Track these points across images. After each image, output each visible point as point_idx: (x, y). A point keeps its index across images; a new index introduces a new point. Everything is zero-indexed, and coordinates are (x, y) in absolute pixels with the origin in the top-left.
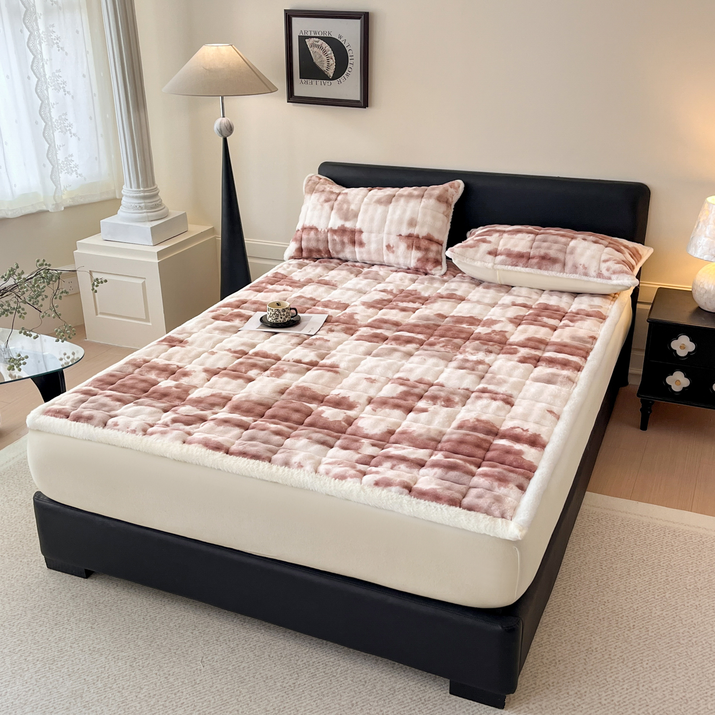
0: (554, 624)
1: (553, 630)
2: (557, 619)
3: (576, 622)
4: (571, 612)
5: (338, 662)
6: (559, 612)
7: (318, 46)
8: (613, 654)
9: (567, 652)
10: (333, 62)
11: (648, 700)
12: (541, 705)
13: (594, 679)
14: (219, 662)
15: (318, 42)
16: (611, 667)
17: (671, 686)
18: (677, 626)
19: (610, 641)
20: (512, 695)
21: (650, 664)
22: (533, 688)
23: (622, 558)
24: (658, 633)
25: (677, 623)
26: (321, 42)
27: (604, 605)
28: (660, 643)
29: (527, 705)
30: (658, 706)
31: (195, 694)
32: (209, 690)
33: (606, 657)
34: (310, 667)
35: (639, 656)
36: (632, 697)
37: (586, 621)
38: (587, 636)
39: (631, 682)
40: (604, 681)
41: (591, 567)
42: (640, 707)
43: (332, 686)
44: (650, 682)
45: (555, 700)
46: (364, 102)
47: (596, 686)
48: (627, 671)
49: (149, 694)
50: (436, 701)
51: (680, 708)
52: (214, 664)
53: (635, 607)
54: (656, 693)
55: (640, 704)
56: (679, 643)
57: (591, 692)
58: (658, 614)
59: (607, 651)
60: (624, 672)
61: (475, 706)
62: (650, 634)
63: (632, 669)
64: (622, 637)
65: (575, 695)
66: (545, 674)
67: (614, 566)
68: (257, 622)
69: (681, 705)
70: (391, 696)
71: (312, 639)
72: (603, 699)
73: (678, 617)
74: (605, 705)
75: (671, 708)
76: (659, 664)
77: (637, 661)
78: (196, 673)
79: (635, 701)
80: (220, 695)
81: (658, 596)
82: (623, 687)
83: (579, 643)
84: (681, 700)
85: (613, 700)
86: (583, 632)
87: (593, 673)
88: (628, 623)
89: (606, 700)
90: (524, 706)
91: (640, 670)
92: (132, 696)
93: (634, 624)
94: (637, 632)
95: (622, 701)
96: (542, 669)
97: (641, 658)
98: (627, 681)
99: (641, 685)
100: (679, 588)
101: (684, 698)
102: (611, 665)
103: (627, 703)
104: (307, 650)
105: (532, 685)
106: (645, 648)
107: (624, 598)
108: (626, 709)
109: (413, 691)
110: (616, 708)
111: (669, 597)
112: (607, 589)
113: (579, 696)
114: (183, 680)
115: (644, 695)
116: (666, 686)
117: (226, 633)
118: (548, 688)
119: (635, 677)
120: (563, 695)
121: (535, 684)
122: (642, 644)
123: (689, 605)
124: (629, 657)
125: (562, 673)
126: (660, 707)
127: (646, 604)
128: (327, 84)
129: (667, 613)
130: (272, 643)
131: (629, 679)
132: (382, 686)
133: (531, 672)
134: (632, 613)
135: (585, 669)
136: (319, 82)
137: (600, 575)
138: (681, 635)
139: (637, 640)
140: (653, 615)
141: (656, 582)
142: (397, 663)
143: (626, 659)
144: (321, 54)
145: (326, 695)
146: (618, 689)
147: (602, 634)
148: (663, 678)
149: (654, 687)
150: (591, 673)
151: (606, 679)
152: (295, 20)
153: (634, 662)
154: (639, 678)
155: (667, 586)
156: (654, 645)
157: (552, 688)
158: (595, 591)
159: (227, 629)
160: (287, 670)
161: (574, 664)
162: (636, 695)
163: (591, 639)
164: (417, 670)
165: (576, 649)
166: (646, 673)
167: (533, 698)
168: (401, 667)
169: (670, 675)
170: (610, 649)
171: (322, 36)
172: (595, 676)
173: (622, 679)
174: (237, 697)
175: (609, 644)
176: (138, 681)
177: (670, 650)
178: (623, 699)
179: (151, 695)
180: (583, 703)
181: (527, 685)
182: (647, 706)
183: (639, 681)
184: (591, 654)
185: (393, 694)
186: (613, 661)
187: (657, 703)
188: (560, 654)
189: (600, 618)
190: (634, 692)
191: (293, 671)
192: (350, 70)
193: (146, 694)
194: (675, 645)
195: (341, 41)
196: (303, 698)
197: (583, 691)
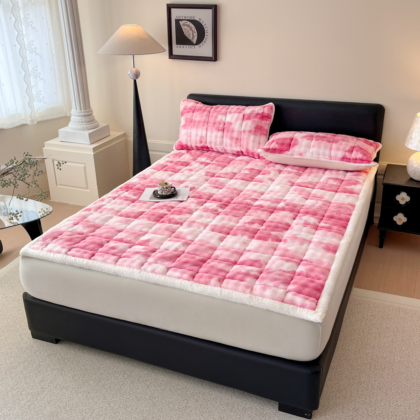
0: (338, 367)
1: (337, 371)
2: (339, 364)
3: (351, 365)
4: (347, 360)
5: (211, 392)
6: (340, 360)
7: (187, 25)
8: (374, 385)
9: (347, 384)
10: (196, 34)
11: (396, 412)
12: (333, 416)
13: (363, 400)
14: (140, 394)
15: (187, 23)
16: (373, 393)
17: (409, 403)
18: (411, 367)
19: (372, 377)
20: (316, 411)
21: (396, 391)
22: (328, 406)
23: (376, 326)
24: (399, 371)
25: (410, 365)
26: (189, 23)
27: (366, 355)
28: (401, 377)
29: (325, 417)
30: (402, 416)
31: (127, 413)
32: (135, 411)
33: (370, 386)
34: (195, 396)
35: (389, 385)
36: (386, 410)
37: (357, 365)
38: (358, 374)
39: (385, 401)
40: (370, 401)
41: (358, 332)
42: (392, 416)
43: (208, 407)
44: (397, 401)
45: (341, 413)
46: (215, 58)
47: (365, 404)
48: (383, 395)
49: (99, 414)
50: (271, 415)
51: (415, 416)
52: (137, 395)
53: (385, 356)
54: (401, 408)
55: (391, 414)
56: (412, 377)
57: (362, 408)
58: (399, 360)
59: (370, 383)
60: (381, 396)
61: (294, 418)
62: (395, 372)
63: (386, 393)
64: (379, 374)
65: (353, 410)
66: (335, 397)
67: (371, 332)
68: (162, 369)
69: (416, 415)
70: (244, 412)
71: (195, 379)
72: (369, 412)
73: (411, 362)
74: (371, 415)
75: (410, 417)
76: (401, 390)
77: (388, 389)
78: (127, 400)
79: (388, 413)
80: (142, 414)
81: (398, 349)
82: (381, 404)
83: (353, 379)
84: (415, 412)
85: (375, 413)
86: (355, 371)
87: (363, 396)
88: (381, 366)
89: (371, 412)
90: (323, 417)
91: (390, 394)
92: (88, 415)
93: (385, 366)
94: (387, 371)
95: (381, 413)
96: (332, 395)
97: (390, 387)
98: (383, 401)
99: (391, 403)
100: (410, 344)
101: (417, 411)
102: (373, 391)
103: (384, 414)
104: (192, 386)
105: (327, 404)
106: (392, 380)
107: (378, 351)
108: (384, 418)
109: (257, 409)
110: (378, 417)
111: (405, 350)
112: (367, 346)
113: (356, 410)
114: (119, 405)
115: (394, 409)
116: (406, 403)
117: (143, 376)
118: (336, 406)
119: (388, 399)
120: (346, 410)
121: (329, 403)
122: (390, 379)
123: (416, 354)
124: (384, 386)
125: (344, 397)
126: (404, 416)
127: (391, 354)
128: (192, 47)
129: (404, 359)
130: (171, 381)
131: (384, 399)
132: (238, 406)
133: (326, 396)
134: (383, 360)
135: (358, 394)
136: (188, 46)
137: (363, 337)
138: (413, 372)
139: (387, 376)
140: (396, 361)
141: (396, 341)
142: (246, 393)
143: (381, 387)
144: (189, 30)
145: (205, 413)
146: (378, 406)
147: (367, 372)
148: (404, 399)
149: (399, 404)
150: (362, 396)
151: (370, 400)
152: (173, 10)
153: (387, 389)
154: (390, 399)
155: (403, 343)
156: (397, 379)
157: (339, 406)
158: (361, 347)
159: (144, 374)
160: (181, 398)
161: (351, 391)
162: (389, 409)
163: (360, 376)
164: (258, 397)
165: (351, 382)
166: (393, 396)
167: (328, 412)
168: (249, 395)
169: (408, 397)
170: (372, 382)
171: (189, 19)
172: (364, 398)
173: (380, 400)
174: (152, 415)
175: (371, 379)
176: (91, 406)
177: (407, 382)
178: (382, 412)
179: (100, 414)
180: (358, 415)
181: (324, 404)
182: (396, 416)
183: (390, 401)
184: (361, 385)
185: (245, 411)
186: (374, 389)
187: (401, 414)
188: (342, 386)
189: (365, 363)
190: (387, 408)
191: (184, 399)
192: (206, 39)
193: (97, 414)
194: (410, 379)
195: (200, 22)
196: (191, 415)
197: (357, 408)
